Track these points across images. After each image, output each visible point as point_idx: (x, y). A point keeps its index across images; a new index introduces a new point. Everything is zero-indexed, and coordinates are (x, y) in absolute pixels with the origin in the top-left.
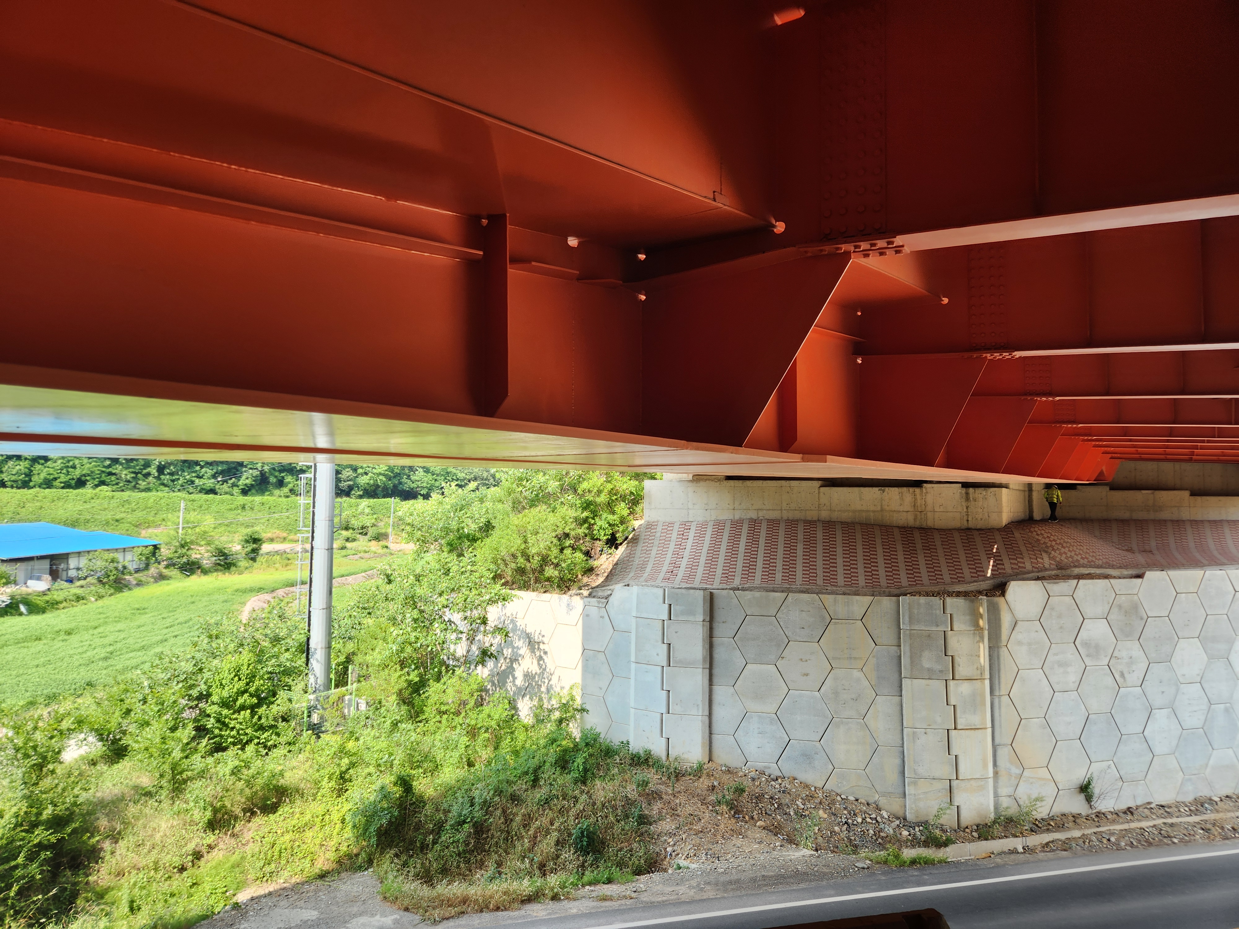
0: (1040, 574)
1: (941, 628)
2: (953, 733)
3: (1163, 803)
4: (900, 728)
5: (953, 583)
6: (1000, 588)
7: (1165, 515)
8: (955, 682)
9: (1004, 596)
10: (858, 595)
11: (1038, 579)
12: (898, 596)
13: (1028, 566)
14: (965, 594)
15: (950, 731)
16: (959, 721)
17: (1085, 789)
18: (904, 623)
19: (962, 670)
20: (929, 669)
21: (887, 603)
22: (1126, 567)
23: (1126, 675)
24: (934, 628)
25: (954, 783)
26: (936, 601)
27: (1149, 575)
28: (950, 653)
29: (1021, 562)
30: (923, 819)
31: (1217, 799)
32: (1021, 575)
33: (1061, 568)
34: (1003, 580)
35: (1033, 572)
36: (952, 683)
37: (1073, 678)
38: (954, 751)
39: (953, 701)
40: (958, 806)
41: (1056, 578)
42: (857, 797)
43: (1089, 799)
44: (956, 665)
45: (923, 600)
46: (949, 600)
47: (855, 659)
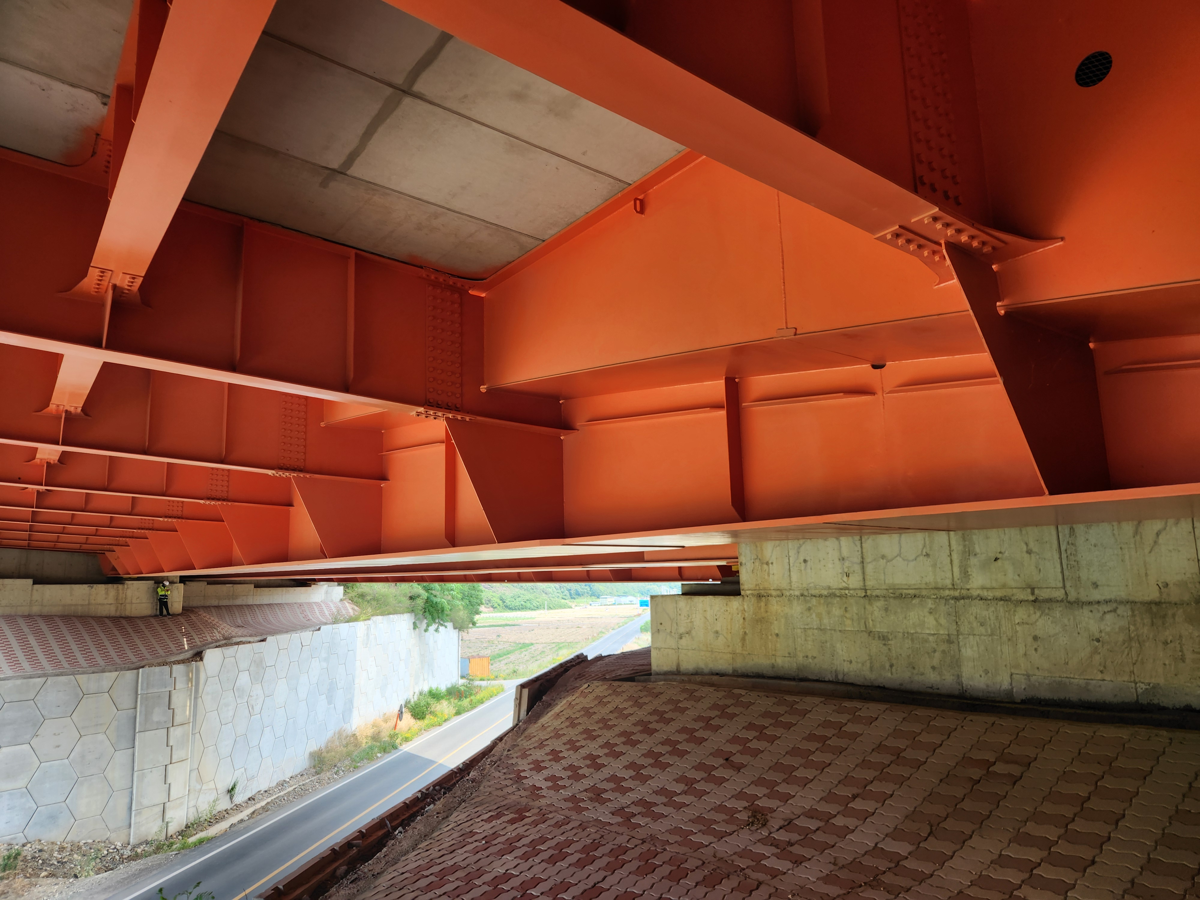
0: (218, 644)
1: (168, 689)
2: (170, 767)
3: (266, 789)
4: (131, 773)
5: (167, 656)
6: (198, 656)
7: (239, 602)
8: (174, 727)
9: (202, 661)
10: (104, 672)
11: (217, 647)
12: (138, 668)
13: (210, 640)
14: (182, 662)
15: (167, 766)
16: (174, 757)
17: (231, 791)
18: (142, 689)
19: (178, 719)
20: (157, 722)
21: (129, 675)
22: (256, 636)
23: (254, 707)
24: (164, 690)
25: (167, 805)
26: (167, 668)
27: (270, 639)
28: (172, 707)
29: (204, 637)
30: (143, 840)
31: (288, 780)
32: (207, 645)
33: (225, 639)
34: (199, 650)
35: (212, 643)
36: (172, 729)
37: (231, 713)
38: (168, 781)
39: (171, 744)
40: (167, 823)
41: (226, 645)
42: (94, 839)
43: (231, 798)
44: (175, 715)
45: (157, 669)
46: (175, 667)
47: (101, 724)
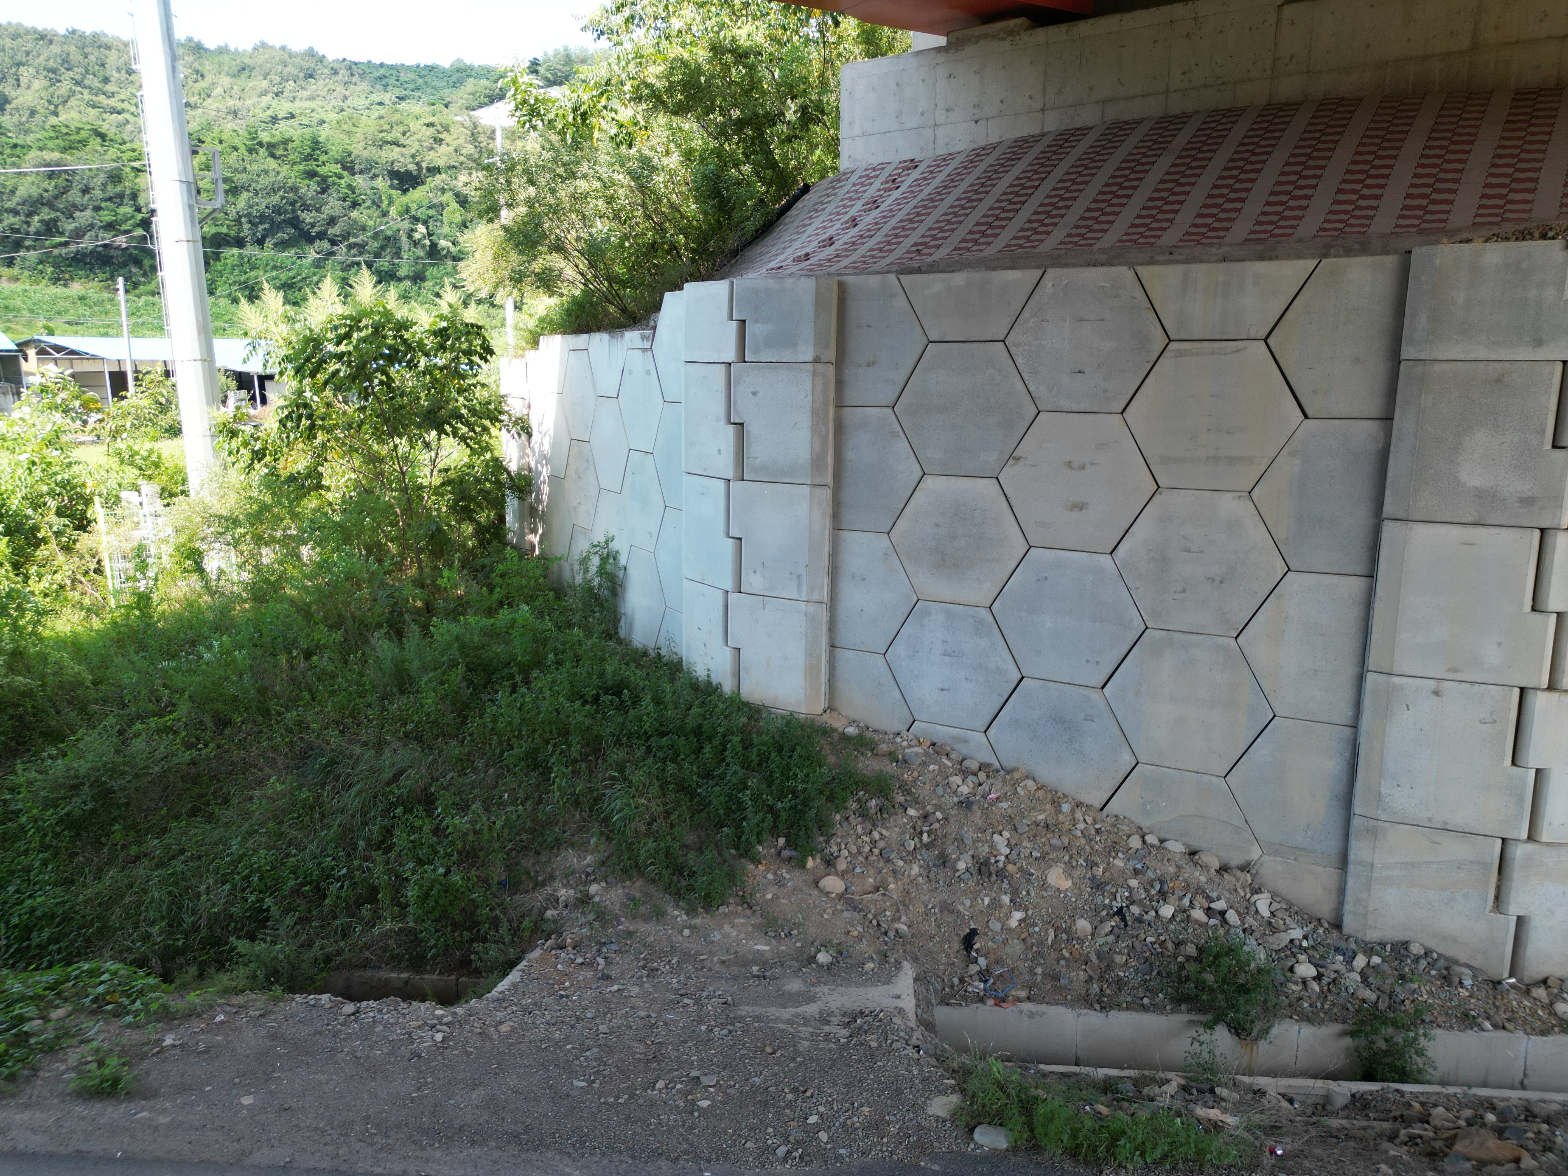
1: (1554, 352)
4: (1350, 670)
10: (1268, 259)
12: (1408, 244)
15: (1530, 696)
18: (1410, 341)
20: (1480, 494)
21: (1361, 275)
24: (1524, 353)
30: (1390, 936)
38: (1534, 758)
39: (1556, 601)
40: (1520, 919)
42: (1196, 844)
45: (1494, 253)
47: (1232, 460)
